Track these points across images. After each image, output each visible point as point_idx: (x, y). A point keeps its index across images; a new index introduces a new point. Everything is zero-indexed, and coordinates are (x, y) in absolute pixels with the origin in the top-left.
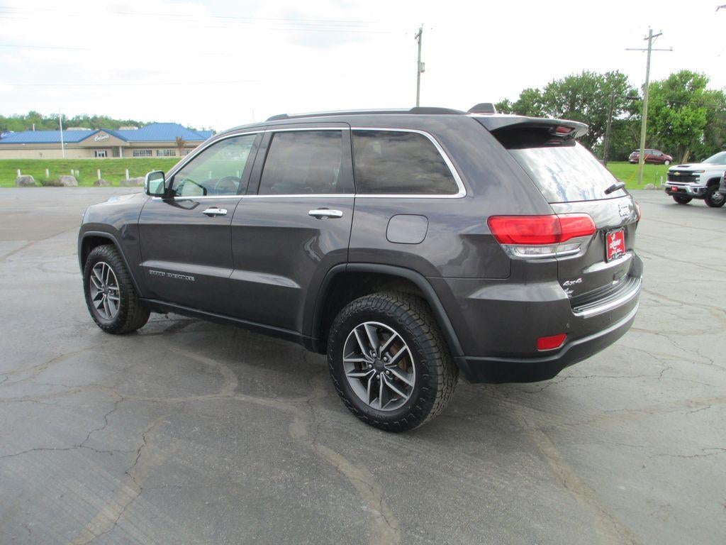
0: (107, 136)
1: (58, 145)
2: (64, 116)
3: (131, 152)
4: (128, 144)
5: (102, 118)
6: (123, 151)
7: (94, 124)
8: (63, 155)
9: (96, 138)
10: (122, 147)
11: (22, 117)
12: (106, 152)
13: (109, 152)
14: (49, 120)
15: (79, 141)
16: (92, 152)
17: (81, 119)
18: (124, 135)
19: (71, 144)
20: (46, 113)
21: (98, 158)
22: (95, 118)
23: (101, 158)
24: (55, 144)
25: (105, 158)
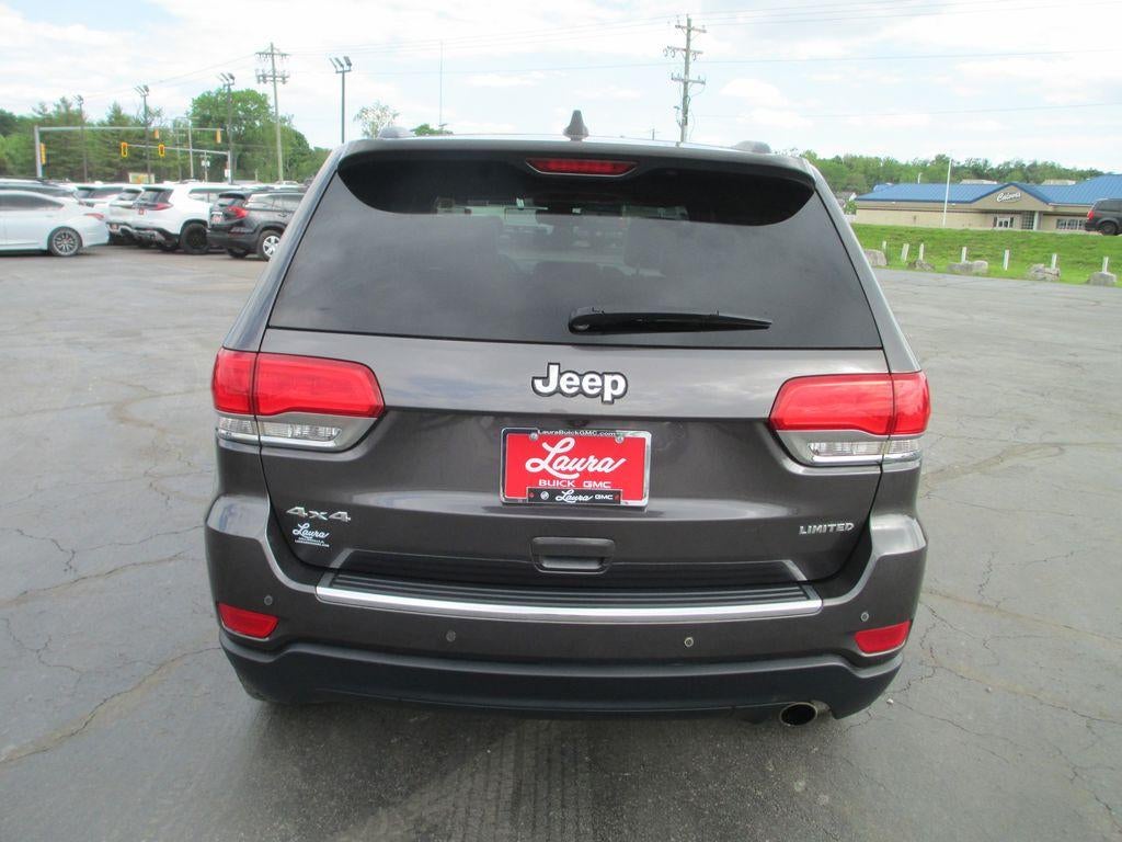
0: (1018, 194)
1: (937, 205)
2: (986, 162)
3: (1054, 220)
4: (1050, 209)
5: (1045, 165)
6: (1040, 220)
7: (1030, 175)
8: (944, 221)
9: (1000, 196)
10: (1040, 213)
11: (925, 163)
12: (1012, 220)
13: (1018, 220)
14: (963, 167)
15: (971, 202)
16: (991, 218)
17: (1012, 166)
18: (1047, 194)
19: (958, 205)
20: (960, 158)
21: (998, 228)
22: (1034, 165)
23: (1003, 228)
24: (934, 205)
25: (1008, 228)
